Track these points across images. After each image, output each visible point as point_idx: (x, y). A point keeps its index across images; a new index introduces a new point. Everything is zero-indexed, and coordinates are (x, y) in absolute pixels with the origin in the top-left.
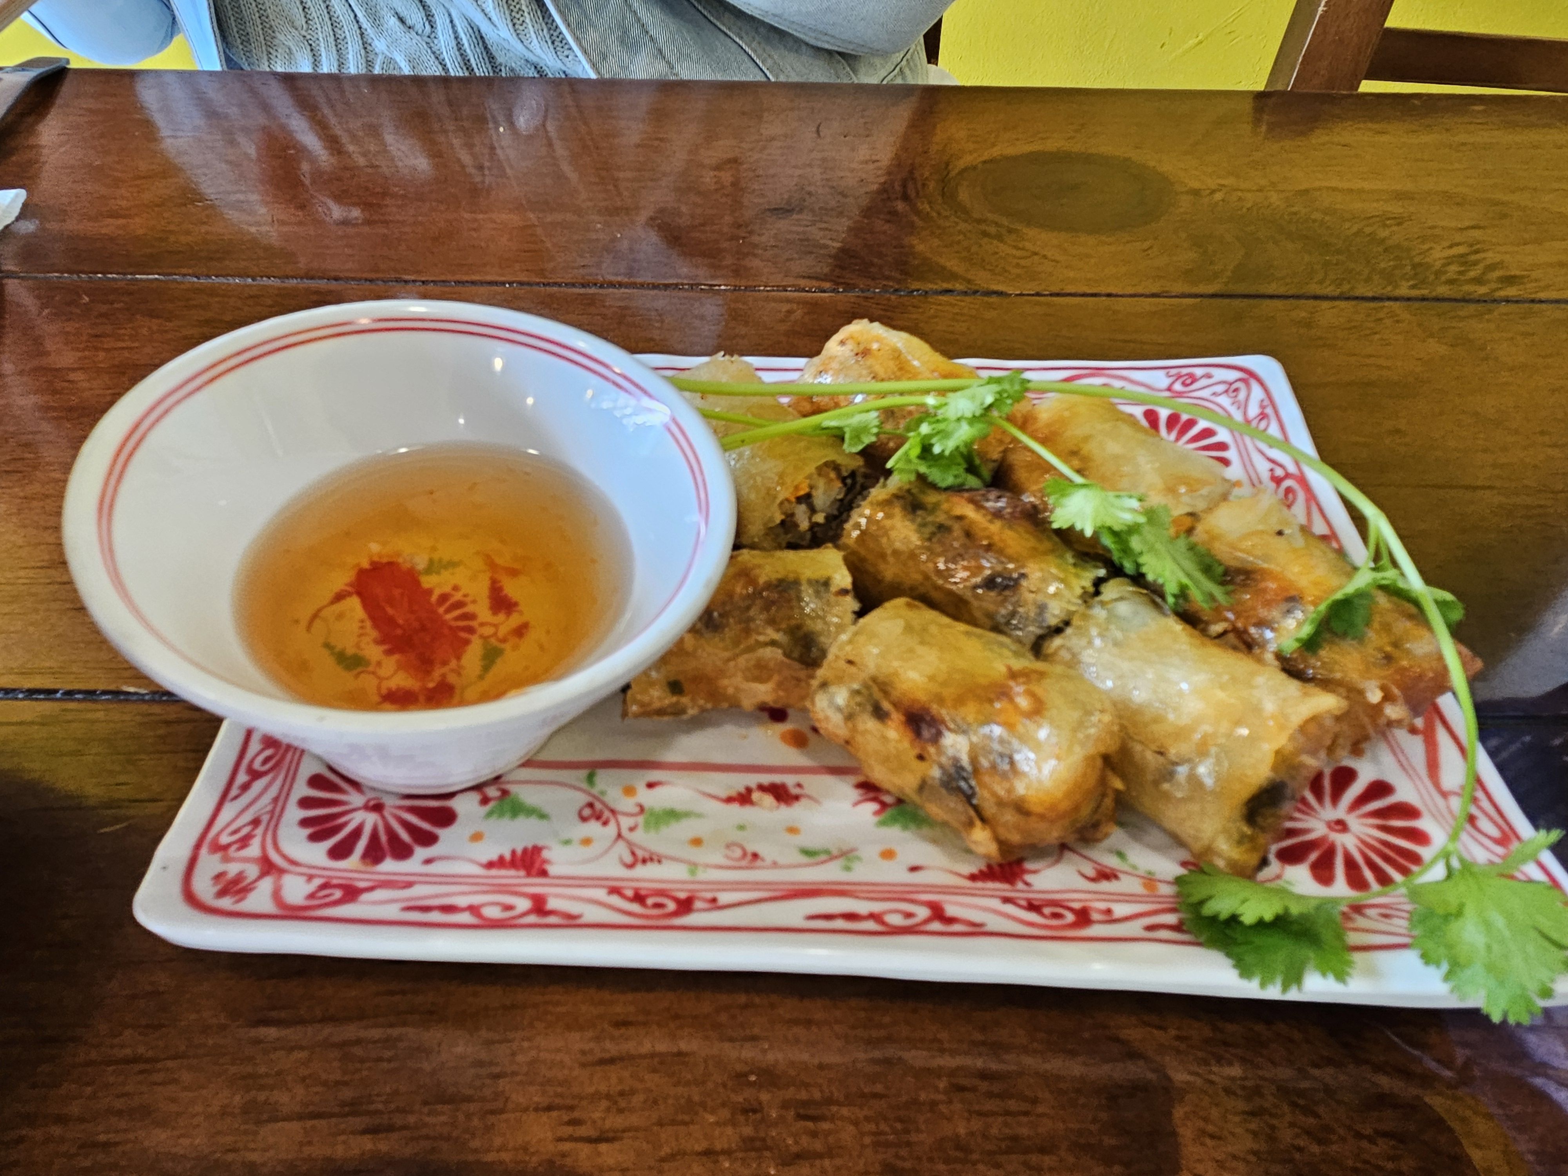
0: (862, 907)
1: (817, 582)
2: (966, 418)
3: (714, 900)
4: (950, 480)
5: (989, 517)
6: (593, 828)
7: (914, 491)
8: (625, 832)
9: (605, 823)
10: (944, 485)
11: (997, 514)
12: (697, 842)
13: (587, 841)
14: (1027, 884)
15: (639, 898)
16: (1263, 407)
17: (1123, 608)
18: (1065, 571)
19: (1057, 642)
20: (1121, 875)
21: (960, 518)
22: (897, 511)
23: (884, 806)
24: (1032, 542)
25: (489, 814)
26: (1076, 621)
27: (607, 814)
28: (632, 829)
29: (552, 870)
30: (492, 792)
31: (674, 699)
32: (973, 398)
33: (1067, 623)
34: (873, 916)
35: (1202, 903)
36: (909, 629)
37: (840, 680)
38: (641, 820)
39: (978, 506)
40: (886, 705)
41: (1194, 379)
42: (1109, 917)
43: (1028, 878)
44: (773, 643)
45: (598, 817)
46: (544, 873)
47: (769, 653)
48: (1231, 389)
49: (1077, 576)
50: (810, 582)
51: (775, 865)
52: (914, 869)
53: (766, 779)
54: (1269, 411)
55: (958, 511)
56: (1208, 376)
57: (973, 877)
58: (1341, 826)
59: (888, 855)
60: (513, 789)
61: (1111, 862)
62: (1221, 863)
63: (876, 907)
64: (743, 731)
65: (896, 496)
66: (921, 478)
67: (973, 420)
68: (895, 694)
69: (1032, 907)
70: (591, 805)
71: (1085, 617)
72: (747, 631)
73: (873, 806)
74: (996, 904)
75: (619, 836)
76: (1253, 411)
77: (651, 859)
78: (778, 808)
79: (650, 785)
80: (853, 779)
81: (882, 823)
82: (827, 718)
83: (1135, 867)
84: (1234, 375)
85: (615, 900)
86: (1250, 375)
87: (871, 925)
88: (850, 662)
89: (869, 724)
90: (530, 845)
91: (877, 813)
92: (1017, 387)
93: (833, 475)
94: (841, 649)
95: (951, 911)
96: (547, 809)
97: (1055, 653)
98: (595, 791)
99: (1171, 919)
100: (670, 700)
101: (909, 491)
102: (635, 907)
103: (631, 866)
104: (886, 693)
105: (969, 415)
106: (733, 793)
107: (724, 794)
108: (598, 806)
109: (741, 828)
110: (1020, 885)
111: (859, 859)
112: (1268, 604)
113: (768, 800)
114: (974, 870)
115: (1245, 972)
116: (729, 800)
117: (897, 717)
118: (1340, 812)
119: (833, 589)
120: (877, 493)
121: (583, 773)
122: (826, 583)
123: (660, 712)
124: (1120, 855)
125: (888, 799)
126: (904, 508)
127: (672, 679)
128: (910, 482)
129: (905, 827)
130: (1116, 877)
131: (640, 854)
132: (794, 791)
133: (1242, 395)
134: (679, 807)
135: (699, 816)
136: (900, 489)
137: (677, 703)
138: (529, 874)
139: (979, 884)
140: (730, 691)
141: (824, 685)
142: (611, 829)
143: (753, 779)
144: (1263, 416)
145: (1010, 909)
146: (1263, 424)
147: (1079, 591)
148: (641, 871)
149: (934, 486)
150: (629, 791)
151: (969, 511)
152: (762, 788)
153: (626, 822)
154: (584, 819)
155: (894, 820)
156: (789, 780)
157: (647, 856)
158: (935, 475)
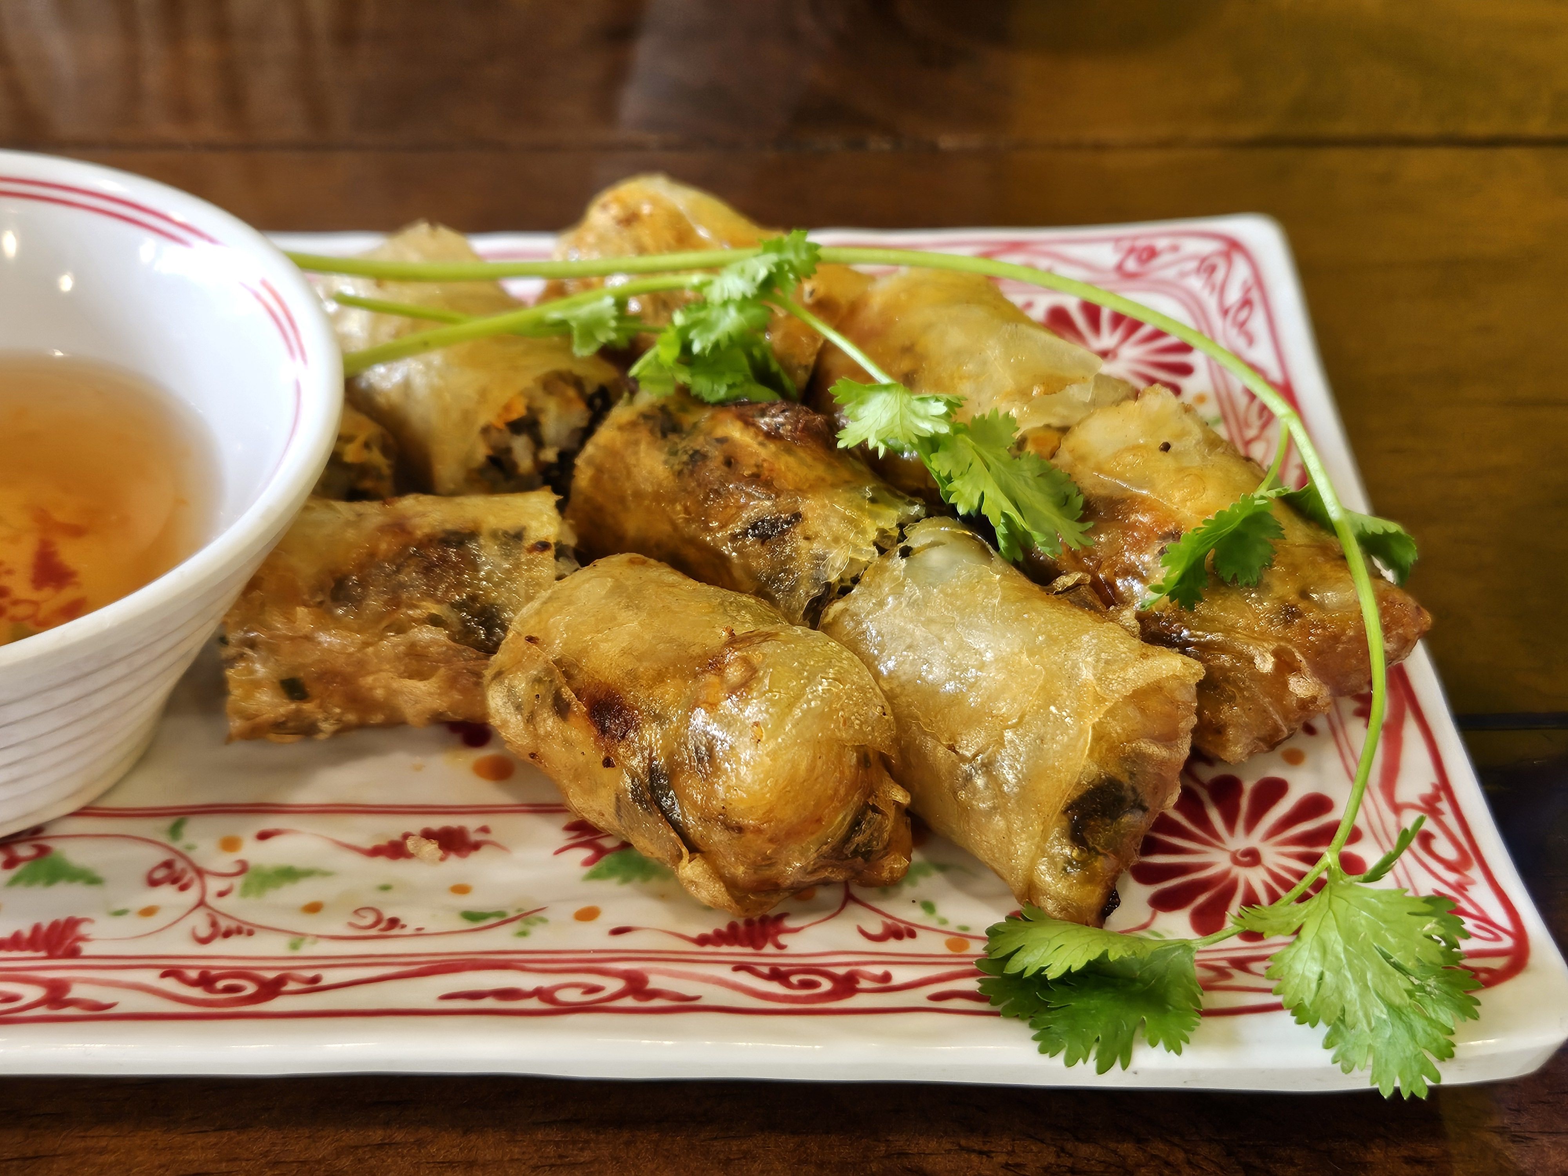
0: (527, 982)
1: (506, 533)
2: (734, 301)
3: (316, 980)
4: (722, 392)
5: (761, 438)
6: (166, 895)
7: (672, 408)
8: (211, 899)
9: (183, 888)
10: (712, 399)
11: (772, 435)
12: (314, 908)
13: (148, 912)
14: (781, 947)
15: (206, 981)
16: (1247, 291)
17: (936, 558)
18: (860, 508)
19: (838, 606)
20: (919, 932)
21: (722, 441)
22: (644, 436)
23: (601, 852)
24: (820, 470)
25: (14, 882)
26: (866, 579)
27: (190, 875)
28: (222, 894)
29: (87, 949)
30: (24, 851)
31: (293, 706)
32: (742, 272)
33: (856, 580)
34: (539, 993)
35: (1008, 958)
36: (618, 589)
37: (518, 664)
38: (238, 881)
39: (748, 423)
40: (568, 693)
41: (1152, 253)
42: (885, 984)
43: (783, 939)
44: (435, 621)
45: (174, 880)
46: (74, 953)
47: (426, 634)
48: (1207, 268)
49: (874, 516)
50: (494, 535)
51: (419, 933)
52: (618, 932)
53: (437, 823)
54: (1255, 295)
55: (720, 432)
56: (1175, 249)
57: (702, 940)
58: (1253, 858)
59: (588, 915)
60: (57, 846)
61: (912, 915)
62: (1050, 906)
63: (545, 981)
64: (418, 760)
65: (645, 416)
66: (684, 391)
67: (744, 303)
68: (581, 678)
69: (777, 975)
70: (168, 865)
71: (880, 570)
72: (395, 602)
73: (586, 853)
74: (725, 972)
75: (201, 903)
76: (1234, 296)
77: (239, 931)
78: (442, 859)
79: (264, 836)
80: (564, 820)
81: (593, 876)
82: (505, 723)
83: (944, 922)
84: (1208, 247)
85: (171, 985)
86: (1233, 246)
87: (534, 1004)
88: (531, 639)
89: (549, 723)
90: (62, 916)
91: (587, 863)
92: (804, 256)
93: (571, 393)
94: (523, 623)
95: (655, 982)
96: (100, 873)
97: (836, 620)
98: (178, 846)
99: (971, 985)
100: (285, 707)
101: (663, 409)
102: (197, 993)
103: (204, 941)
104: (569, 676)
105: (737, 296)
106: (383, 842)
107: (369, 845)
108: (180, 865)
109: (385, 888)
110: (769, 949)
111: (543, 921)
112: (1139, 547)
113: (431, 848)
114: (708, 930)
115: (1048, 1046)
116: (375, 852)
117: (579, 707)
118: (1255, 840)
119: (529, 542)
120: (621, 413)
121: (166, 823)
122: (518, 536)
123: (279, 726)
124: (928, 907)
125: (608, 843)
126: (652, 432)
127: (285, 676)
128: (667, 397)
129: (626, 880)
130: (912, 935)
131: (224, 924)
132: (475, 837)
133: (1220, 275)
134: (300, 864)
135: (325, 874)
136: (652, 406)
137: (298, 713)
138: (50, 957)
139: (709, 948)
140: (379, 693)
141: (499, 675)
142: (192, 896)
143: (417, 824)
144: (1246, 303)
145: (744, 979)
146: (1243, 314)
147: (873, 535)
148: (219, 947)
149: (700, 402)
150: (230, 844)
151: (735, 431)
152: (428, 835)
153: (214, 885)
154: (153, 883)
155: (611, 872)
156: (471, 824)
157: (233, 925)
158: (702, 385)
